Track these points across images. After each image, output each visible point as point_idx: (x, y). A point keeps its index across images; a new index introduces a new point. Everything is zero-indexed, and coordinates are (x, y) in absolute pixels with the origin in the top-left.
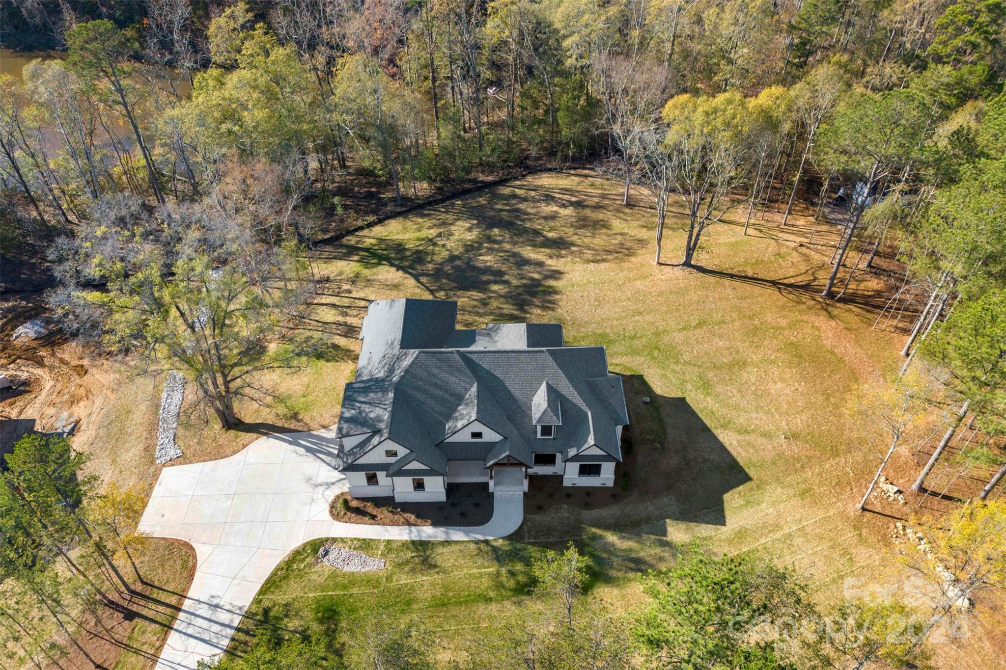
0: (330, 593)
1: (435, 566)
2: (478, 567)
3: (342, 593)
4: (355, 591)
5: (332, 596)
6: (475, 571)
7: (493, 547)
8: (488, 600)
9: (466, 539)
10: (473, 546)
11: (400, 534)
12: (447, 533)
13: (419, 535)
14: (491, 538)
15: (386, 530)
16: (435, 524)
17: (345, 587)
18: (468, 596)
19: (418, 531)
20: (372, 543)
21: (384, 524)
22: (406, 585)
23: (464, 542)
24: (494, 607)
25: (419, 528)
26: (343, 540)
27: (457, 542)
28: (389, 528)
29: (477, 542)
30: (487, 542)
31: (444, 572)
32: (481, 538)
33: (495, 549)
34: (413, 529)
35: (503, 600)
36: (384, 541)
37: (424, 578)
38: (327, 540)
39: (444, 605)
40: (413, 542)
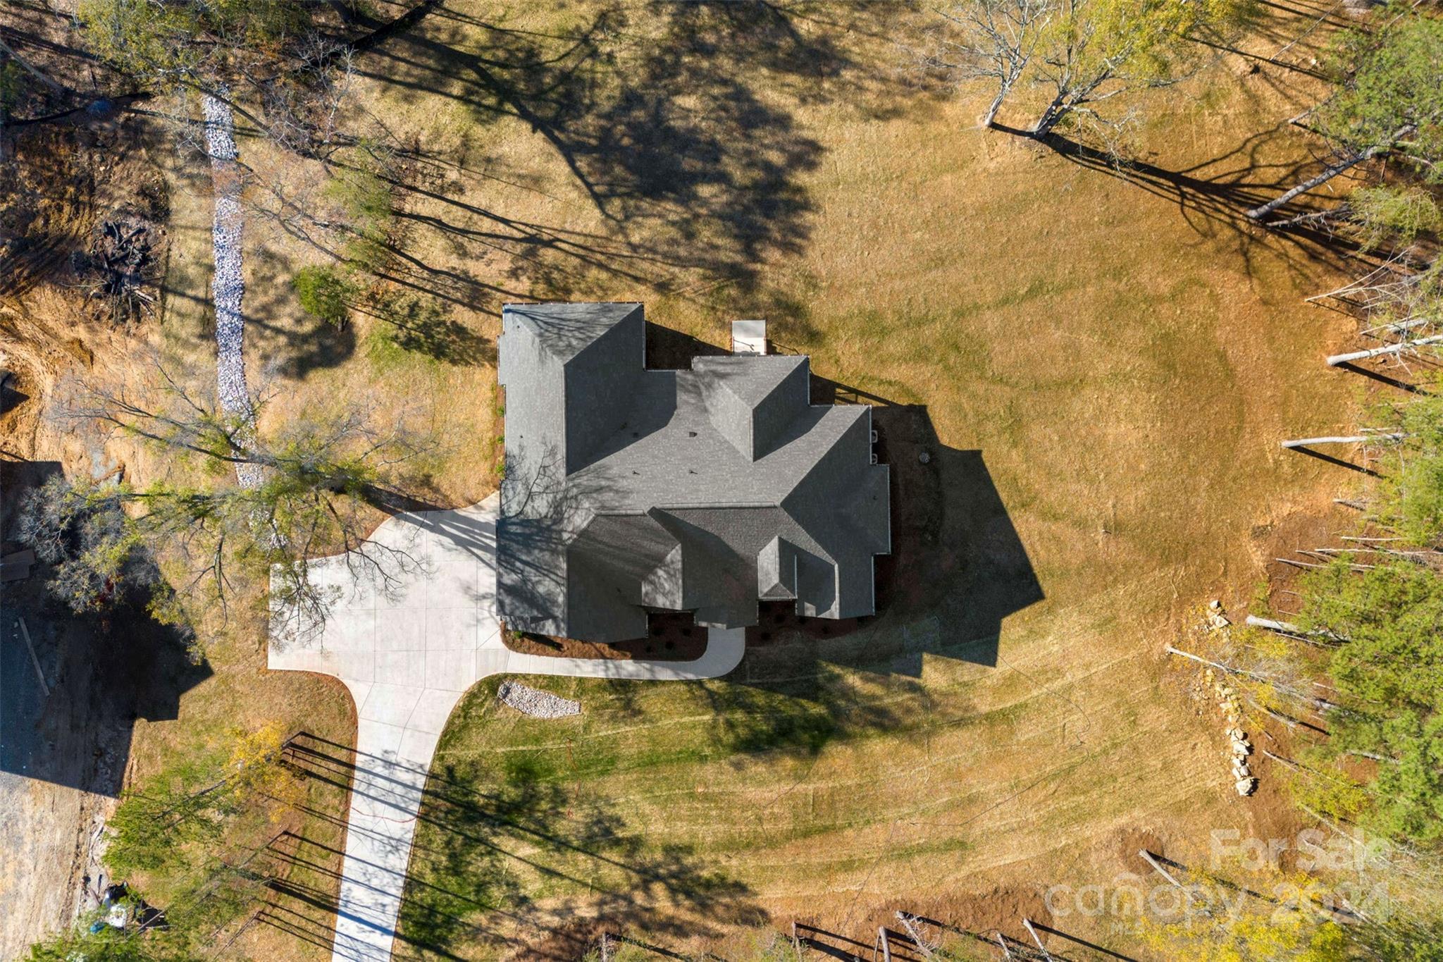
0: (521, 748)
1: (640, 712)
2: (692, 714)
3: (535, 748)
4: (549, 745)
5: (523, 751)
6: (686, 719)
7: (707, 690)
8: (703, 759)
9: (674, 678)
10: (683, 688)
11: (594, 672)
12: (651, 671)
13: (618, 673)
14: (705, 678)
15: (577, 666)
16: (636, 657)
17: (537, 740)
18: (680, 752)
19: (617, 667)
20: (561, 682)
21: (572, 656)
22: (608, 737)
23: (672, 682)
24: (709, 770)
25: (617, 662)
26: (525, 677)
27: (664, 683)
28: (579, 661)
29: (688, 683)
30: (700, 683)
31: (651, 721)
32: (691, 676)
33: (711, 694)
34: (610, 665)
35: (720, 758)
36: (576, 678)
37: (628, 729)
38: (506, 676)
39: (653, 764)
40: (610, 681)
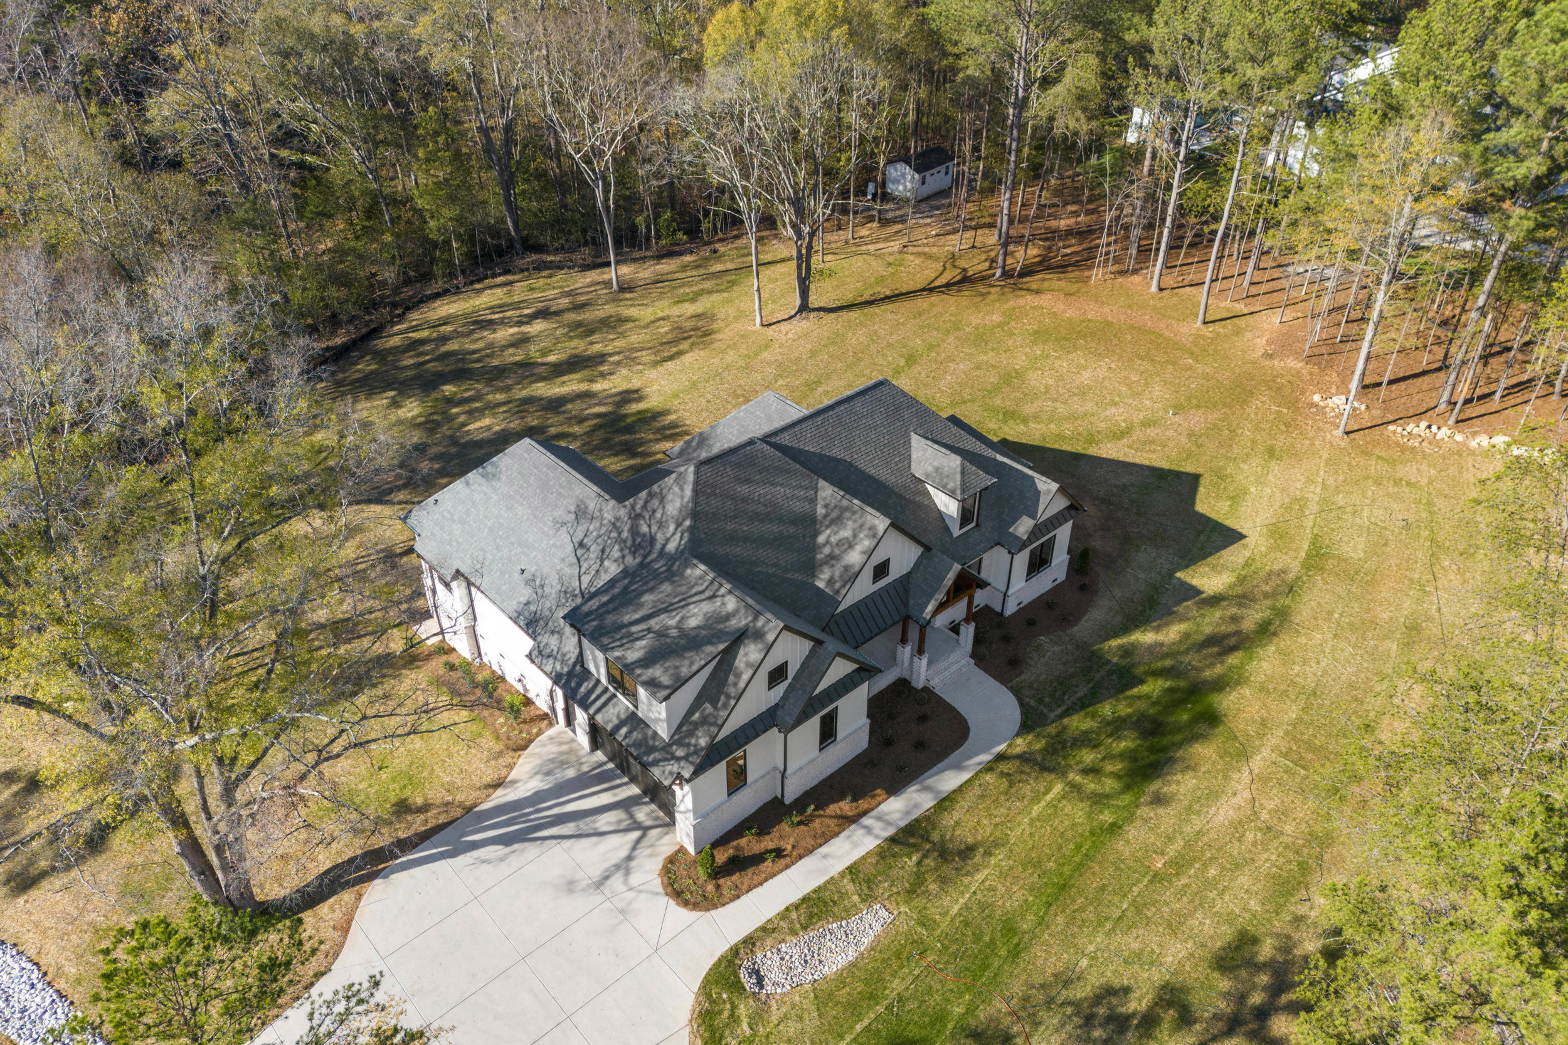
0: (859, 1027)
1: (970, 849)
2: (1036, 799)
3: (880, 1009)
4: (896, 986)
5: (867, 1029)
6: (1036, 810)
7: (1019, 757)
8: (1114, 829)
9: (965, 776)
10: (989, 778)
11: (856, 845)
12: (928, 789)
13: (889, 823)
14: (1001, 748)
15: (825, 857)
16: (894, 789)
17: (873, 998)
18: (1079, 847)
19: (879, 818)
20: (826, 895)
21: (809, 851)
22: (966, 907)
23: (969, 781)
24: (1136, 833)
25: (875, 813)
26: (766, 930)
27: (960, 789)
28: (824, 850)
29: (989, 768)
30: (1001, 757)
31: (996, 844)
32: (986, 757)
33: (1024, 758)
34: (866, 821)
35: (1132, 814)
36: (842, 875)
37: (979, 877)
38: (735, 951)
39: (1064, 887)
40: (892, 840)
